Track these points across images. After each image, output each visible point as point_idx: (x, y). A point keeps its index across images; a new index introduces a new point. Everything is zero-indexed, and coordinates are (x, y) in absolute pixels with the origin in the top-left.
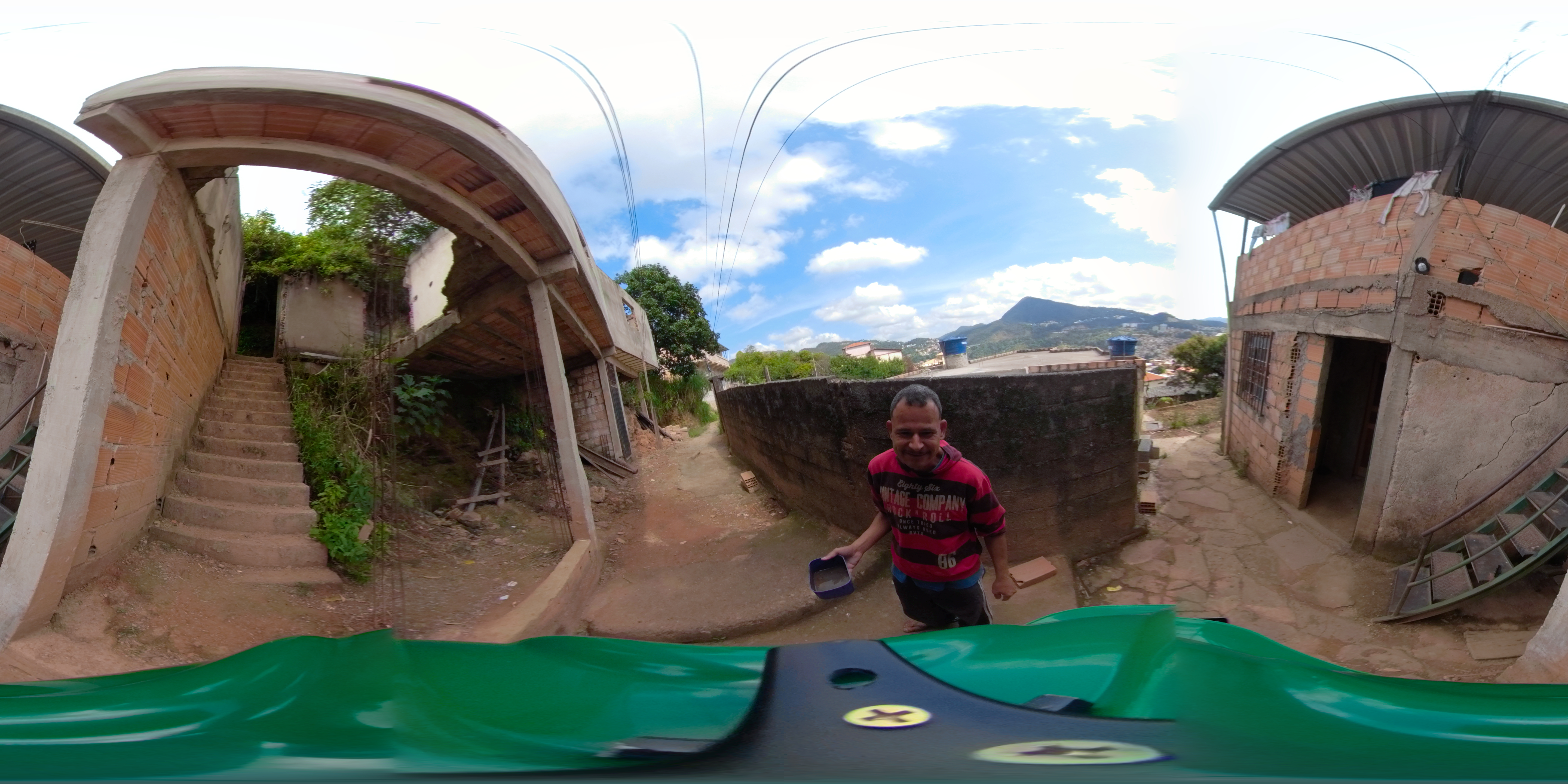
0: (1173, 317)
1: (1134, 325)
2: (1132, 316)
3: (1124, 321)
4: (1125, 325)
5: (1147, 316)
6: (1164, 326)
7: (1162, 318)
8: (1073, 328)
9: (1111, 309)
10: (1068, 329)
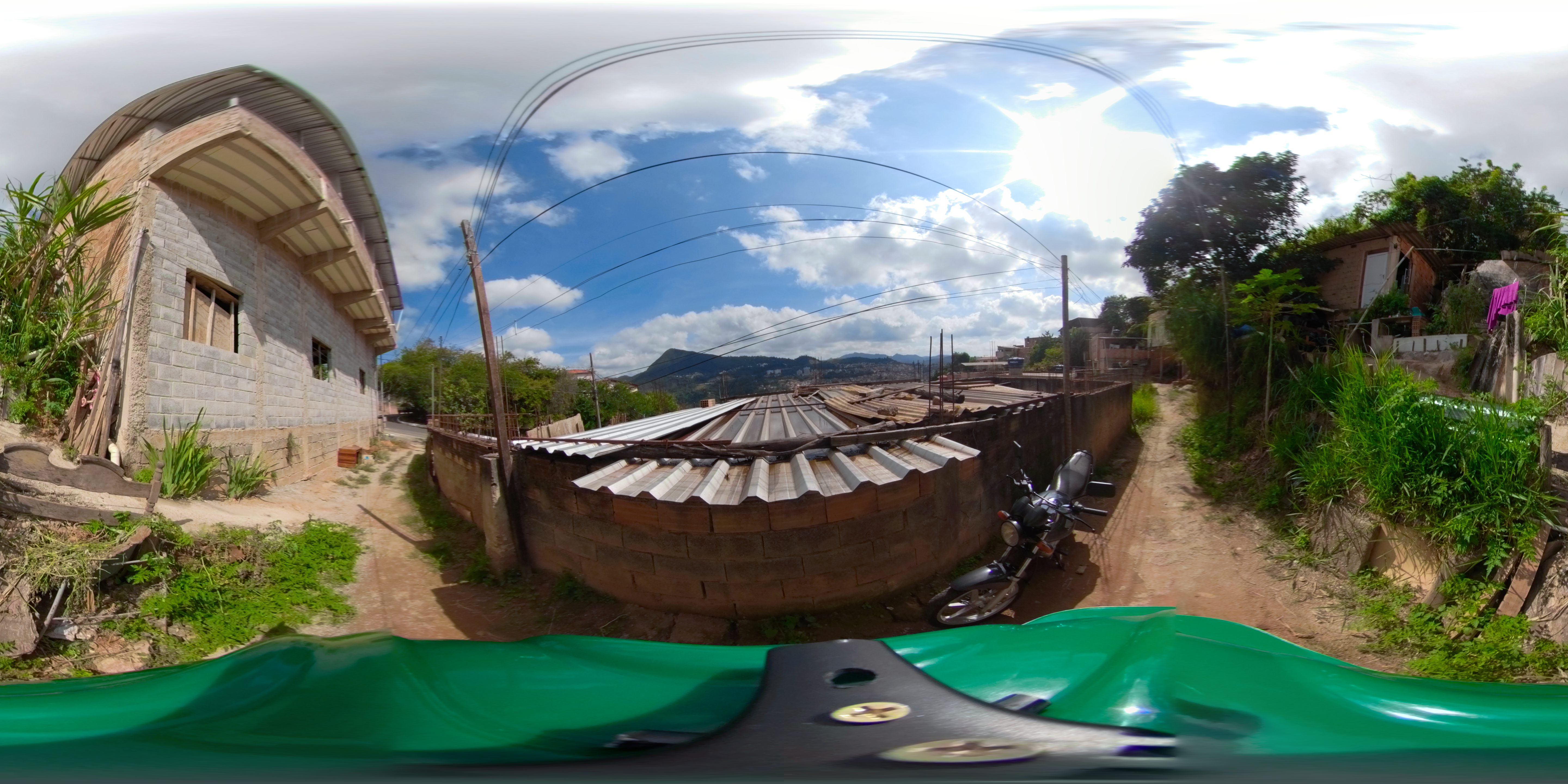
0: (814, 359)
1: (778, 371)
2: (774, 363)
3: (767, 368)
4: (769, 372)
5: (788, 361)
6: (807, 369)
7: (804, 361)
8: (718, 378)
9: (752, 357)
10: (714, 380)
